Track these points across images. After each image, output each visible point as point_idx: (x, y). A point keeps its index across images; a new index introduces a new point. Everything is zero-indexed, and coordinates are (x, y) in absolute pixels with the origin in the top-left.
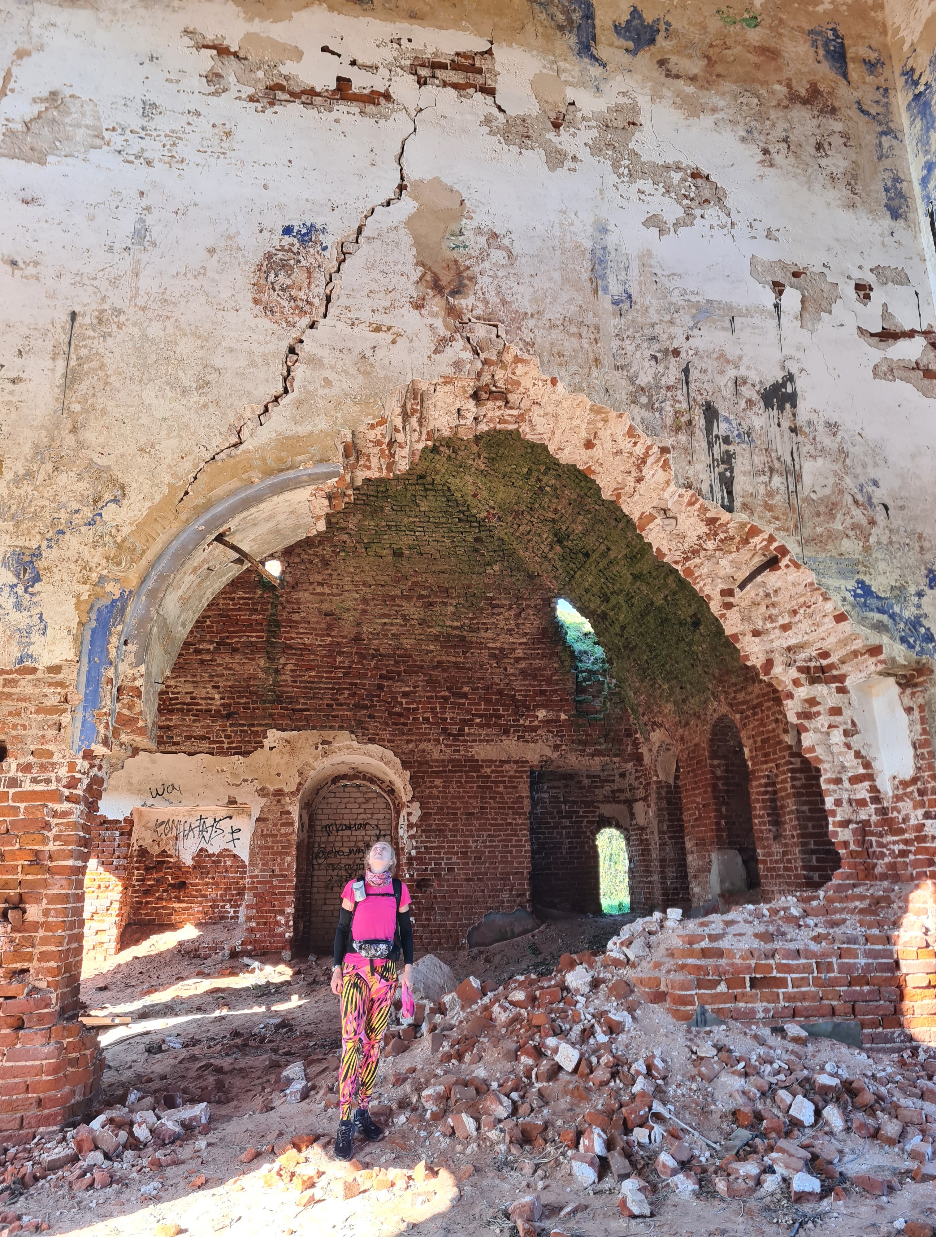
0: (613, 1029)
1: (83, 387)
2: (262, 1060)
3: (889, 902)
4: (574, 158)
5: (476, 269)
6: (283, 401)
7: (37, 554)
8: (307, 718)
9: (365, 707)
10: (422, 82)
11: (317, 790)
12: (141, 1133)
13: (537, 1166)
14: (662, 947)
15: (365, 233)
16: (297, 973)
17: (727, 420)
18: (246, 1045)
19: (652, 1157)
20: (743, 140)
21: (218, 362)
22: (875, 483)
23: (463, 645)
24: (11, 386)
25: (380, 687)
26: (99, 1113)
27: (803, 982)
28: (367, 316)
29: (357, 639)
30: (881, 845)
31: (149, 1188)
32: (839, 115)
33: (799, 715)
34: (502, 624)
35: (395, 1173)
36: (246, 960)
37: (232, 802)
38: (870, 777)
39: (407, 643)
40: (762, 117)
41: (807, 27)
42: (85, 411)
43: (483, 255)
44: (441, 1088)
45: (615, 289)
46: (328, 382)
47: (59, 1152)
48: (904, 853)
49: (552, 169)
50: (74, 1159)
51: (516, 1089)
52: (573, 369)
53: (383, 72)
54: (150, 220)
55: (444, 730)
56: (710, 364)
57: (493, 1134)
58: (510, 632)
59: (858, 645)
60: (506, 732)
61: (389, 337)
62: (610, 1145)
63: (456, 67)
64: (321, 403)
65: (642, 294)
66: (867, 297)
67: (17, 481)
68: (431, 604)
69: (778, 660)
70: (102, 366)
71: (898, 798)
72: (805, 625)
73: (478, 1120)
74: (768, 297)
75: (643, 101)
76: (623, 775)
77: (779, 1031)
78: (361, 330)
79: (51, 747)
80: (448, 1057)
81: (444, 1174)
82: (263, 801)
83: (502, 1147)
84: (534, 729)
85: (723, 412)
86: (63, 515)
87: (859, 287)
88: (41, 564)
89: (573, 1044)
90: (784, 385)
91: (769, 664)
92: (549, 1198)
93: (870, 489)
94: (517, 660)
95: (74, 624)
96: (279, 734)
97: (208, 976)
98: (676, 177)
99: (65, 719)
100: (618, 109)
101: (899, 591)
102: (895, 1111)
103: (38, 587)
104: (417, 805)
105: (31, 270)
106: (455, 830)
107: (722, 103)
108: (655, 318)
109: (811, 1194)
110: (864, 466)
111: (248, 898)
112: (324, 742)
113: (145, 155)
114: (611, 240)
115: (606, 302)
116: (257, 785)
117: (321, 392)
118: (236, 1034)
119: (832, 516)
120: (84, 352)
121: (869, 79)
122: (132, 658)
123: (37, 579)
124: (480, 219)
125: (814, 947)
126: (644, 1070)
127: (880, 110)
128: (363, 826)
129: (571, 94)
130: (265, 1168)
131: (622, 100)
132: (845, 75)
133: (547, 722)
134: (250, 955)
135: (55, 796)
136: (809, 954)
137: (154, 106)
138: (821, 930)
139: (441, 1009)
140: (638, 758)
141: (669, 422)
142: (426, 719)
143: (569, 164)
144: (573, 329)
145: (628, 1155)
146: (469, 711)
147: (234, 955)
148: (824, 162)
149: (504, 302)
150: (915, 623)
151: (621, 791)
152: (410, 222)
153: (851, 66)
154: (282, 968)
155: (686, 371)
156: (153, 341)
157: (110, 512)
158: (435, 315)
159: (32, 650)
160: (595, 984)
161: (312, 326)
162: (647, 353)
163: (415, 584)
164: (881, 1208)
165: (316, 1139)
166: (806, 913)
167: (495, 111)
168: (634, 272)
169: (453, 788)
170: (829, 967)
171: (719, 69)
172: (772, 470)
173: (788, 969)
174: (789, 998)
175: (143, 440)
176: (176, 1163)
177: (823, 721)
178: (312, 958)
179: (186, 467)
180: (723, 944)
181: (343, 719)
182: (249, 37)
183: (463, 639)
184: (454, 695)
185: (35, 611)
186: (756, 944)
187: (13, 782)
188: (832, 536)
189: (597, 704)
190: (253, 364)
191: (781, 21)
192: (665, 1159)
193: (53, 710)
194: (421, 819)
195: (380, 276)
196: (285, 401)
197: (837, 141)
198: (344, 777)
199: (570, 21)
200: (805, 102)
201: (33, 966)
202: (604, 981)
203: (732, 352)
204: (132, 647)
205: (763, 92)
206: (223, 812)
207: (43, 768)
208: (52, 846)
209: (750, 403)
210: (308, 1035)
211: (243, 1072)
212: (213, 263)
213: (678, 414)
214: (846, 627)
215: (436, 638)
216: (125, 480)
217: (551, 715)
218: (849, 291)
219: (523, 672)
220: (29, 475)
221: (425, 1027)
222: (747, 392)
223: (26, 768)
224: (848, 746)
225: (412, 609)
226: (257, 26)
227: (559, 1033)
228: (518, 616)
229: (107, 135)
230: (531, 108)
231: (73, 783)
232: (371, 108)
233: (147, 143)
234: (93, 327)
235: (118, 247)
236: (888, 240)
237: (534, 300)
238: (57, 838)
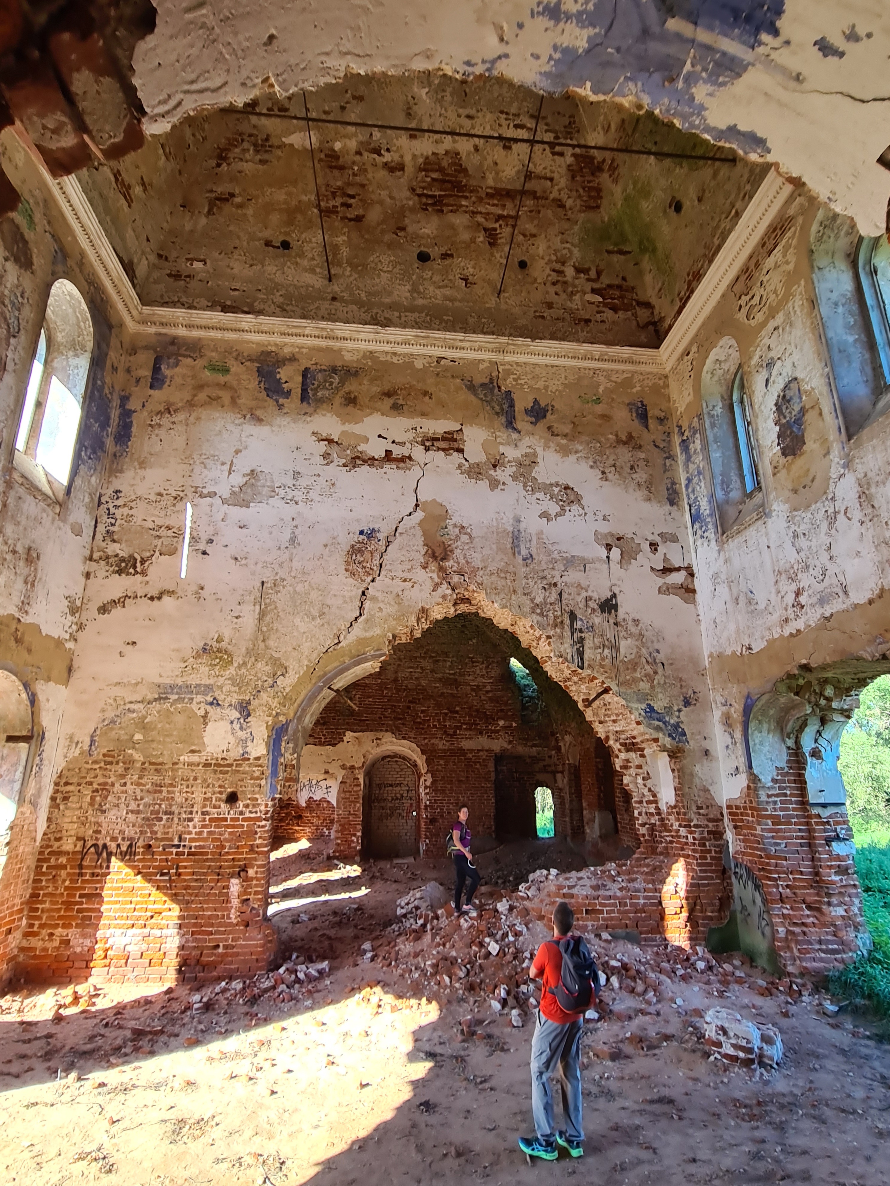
0: (517, 934)
1: (268, 619)
2: (350, 932)
3: (661, 868)
4: (504, 483)
5: (454, 546)
6: (359, 620)
7: (249, 703)
8: (367, 725)
9: (400, 719)
10: (427, 449)
11: (373, 765)
12: (301, 975)
13: (476, 1001)
14: (546, 891)
15: (399, 531)
16: (363, 871)
17: (581, 620)
18: (341, 922)
19: (527, 999)
20: (592, 467)
21: (329, 602)
22: (658, 652)
23: (456, 683)
24: (235, 620)
25: (409, 708)
26: (281, 966)
27: (613, 911)
28: (400, 574)
29: (396, 680)
30: (661, 837)
31: (308, 1003)
32: (643, 449)
33: (621, 767)
34: (478, 672)
35: (413, 1002)
36: (336, 862)
37: (327, 772)
38: (656, 802)
39: (424, 683)
40: (601, 453)
41: (627, 402)
42: (268, 630)
43: (457, 538)
44: (434, 961)
45: (524, 552)
46: (380, 609)
47: (267, 984)
48: (671, 842)
49: (492, 490)
50: (274, 988)
51: (469, 963)
52: (502, 596)
53: (408, 445)
54: (297, 532)
55: (445, 732)
56: (573, 590)
57: (457, 985)
58: (483, 676)
59: (647, 737)
60: (481, 733)
61: (411, 584)
62: (508, 993)
63: (444, 439)
64: (377, 620)
65: (538, 554)
66: (656, 550)
67: (239, 667)
68: (437, 661)
69: (612, 737)
70: (276, 608)
71: (669, 814)
72: (623, 722)
73: (450, 978)
74: (604, 553)
75: (539, 450)
76: (550, 757)
77: (598, 936)
78: (397, 581)
79: (257, 796)
80: (439, 945)
81: (434, 1003)
82: (343, 772)
83: (461, 992)
84: (497, 732)
85: (579, 616)
86: (260, 683)
87: (651, 544)
88: (250, 708)
89: (497, 942)
90: (611, 600)
91: (607, 738)
92: (480, 1016)
93: (655, 654)
94: (487, 692)
95: (266, 737)
96: (352, 734)
97: (315, 871)
98: (556, 490)
99: (263, 782)
100: (526, 455)
101: (669, 709)
102: (644, 979)
103: (249, 719)
104: (429, 775)
105: (244, 562)
106: (451, 790)
107: (580, 448)
108: (545, 567)
109: (593, 1020)
110: (652, 642)
111: (335, 827)
112: (377, 739)
113: (295, 499)
114: (522, 526)
115: (519, 559)
116: (340, 763)
117: (377, 615)
118: (335, 913)
119: (635, 670)
120: (268, 601)
121: (660, 428)
122: (291, 751)
123: (249, 715)
124: (456, 519)
125: (619, 894)
126: (529, 956)
127: (665, 444)
128: (400, 785)
129: (502, 449)
130: (358, 997)
131: (529, 450)
132: (647, 427)
133: (504, 728)
134: (337, 858)
135: (259, 819)
136: (615, 897)
137: (299, 473)
138: (624, 884)
139: (437, 918)
140: (559, 749)
141: (551, 622)
142: (435, 726)
143: (501, 487)
144: (503, 575)
145: (516, 998)
146: (459, 721)
147: (329, 858)
148: (634, 476)
149: (467, 562)
150: (677, 726)
151: (549, 766)
152: (421, 524)
153: (650, 421)
154: (355, 867)
155: (560, 594)
156: (299, 594)
157: (280, 681)
158: (433, 572)
159: (248, 749)
160: (511, 909)
161: (373, 581)
162: (540, 586)
163: (428, 650)
164: (623, 1027)
165: (379, 983)
166: (619, 874)
167: (464, 461)
168: (534, 542)
169: (451, 765)
170: (625, 904)
171: (579, 429)
172: (604, 646)
173: (605, 905)
174: (604, 919)
175: (294, 644)
176: (318, 991)
177: (633, 771)
178: (372, 861)
179: (314, 656)
180: (574, 891)
181: (388, 725)
182: (343, 433)
183: (456, 680)
184: (451, 712)
185: (249, 731)
186: (590, 892)
187: (241, 813)
188: (635, 680)
189: (534, 716)
190: (345, 602)
191: (613, 399)
192: (532, 1000)
193: (258, 778)
194: (432, 783)
195: (406, 553)
196: (360, 620)
197: (642, 463)
198: (389, 756)
199: (502, 409)
200: (625, 443)
201: (251, 897)
202: (515, 907)
203: (584, 584)
204: (291, 745)
205: (603, 439)
206: (322, 777)
207: (254, 806)
208: (258, 842)
209: (593, 610)
210: (372, 917)
211: (340, 940)
212: (326, 552)
213: (556, 617)
214: (641, 728)
215: (440, 680)
216: (287, 664)
217: (507, 724)
218: (646, 547)
219: (491, 699)
220: (245, 664)
221: (429, 926)
222: (592, 604)
223: (247, 806)
224: (645, 785)
225: (427, 664)
226: (347, 427)
227: (491, 935)
228: (487, 667)
229: (277, 490)
230: (482, 458)
231: (266, 813)
232: (402, 465)
233: (296, 493)
234: (271, 588)
235: (282, 547)
236: (669, 518)
237: (483, 561)
238: (260, 838)
